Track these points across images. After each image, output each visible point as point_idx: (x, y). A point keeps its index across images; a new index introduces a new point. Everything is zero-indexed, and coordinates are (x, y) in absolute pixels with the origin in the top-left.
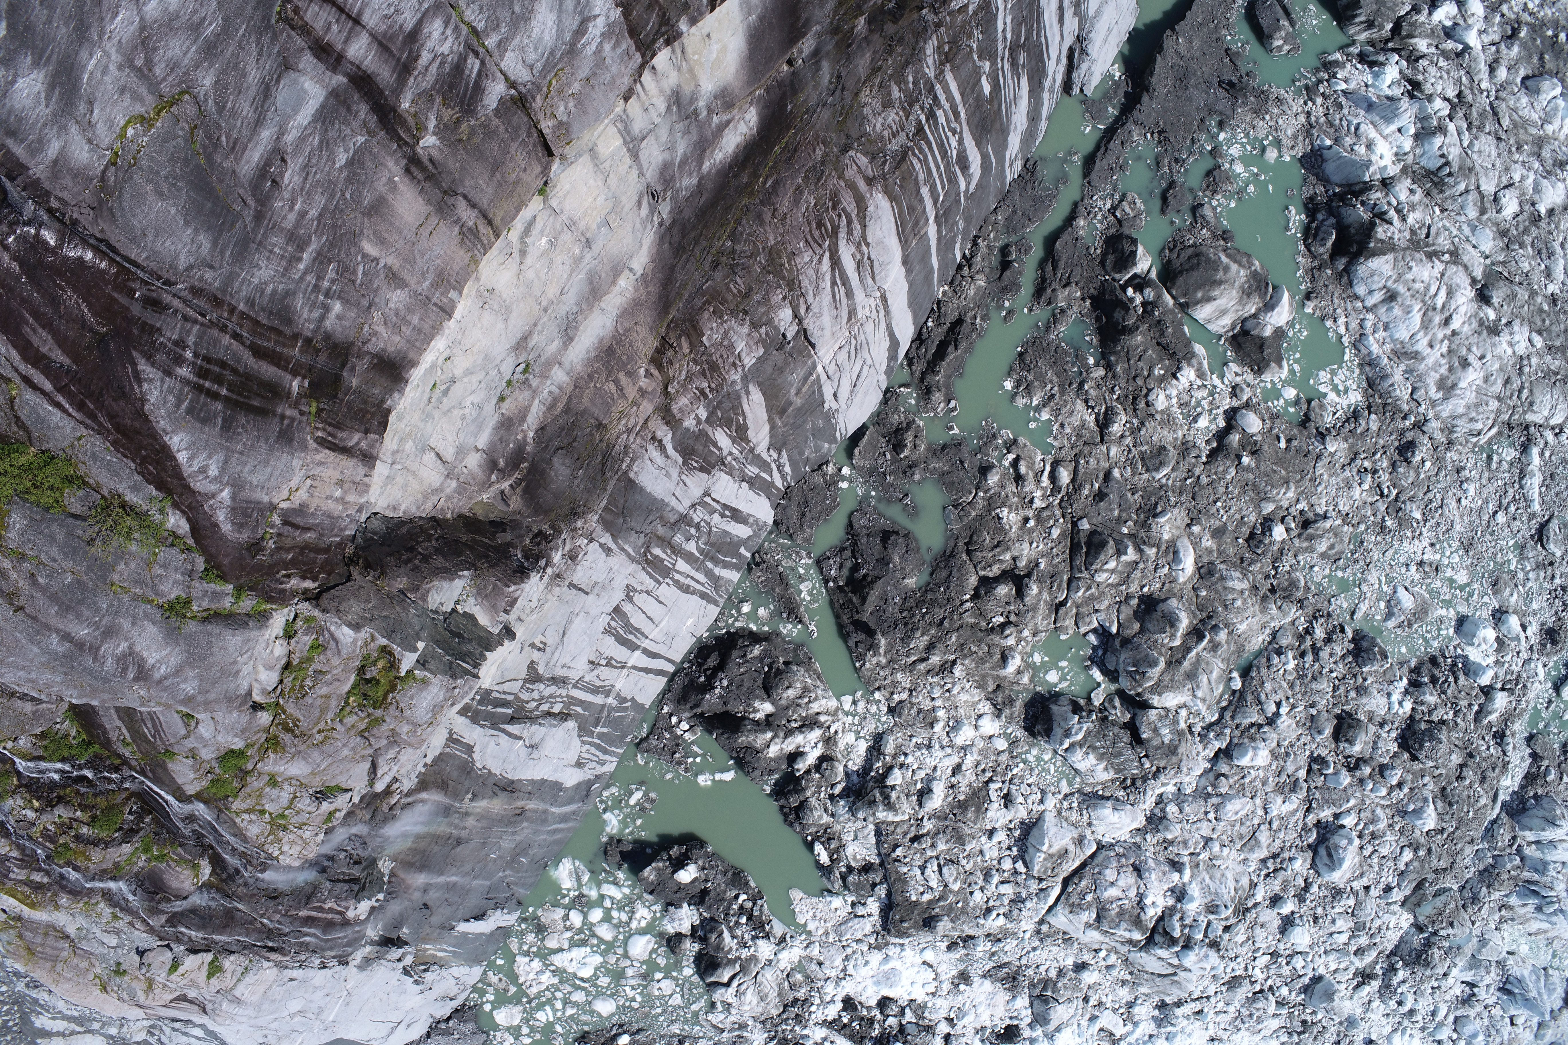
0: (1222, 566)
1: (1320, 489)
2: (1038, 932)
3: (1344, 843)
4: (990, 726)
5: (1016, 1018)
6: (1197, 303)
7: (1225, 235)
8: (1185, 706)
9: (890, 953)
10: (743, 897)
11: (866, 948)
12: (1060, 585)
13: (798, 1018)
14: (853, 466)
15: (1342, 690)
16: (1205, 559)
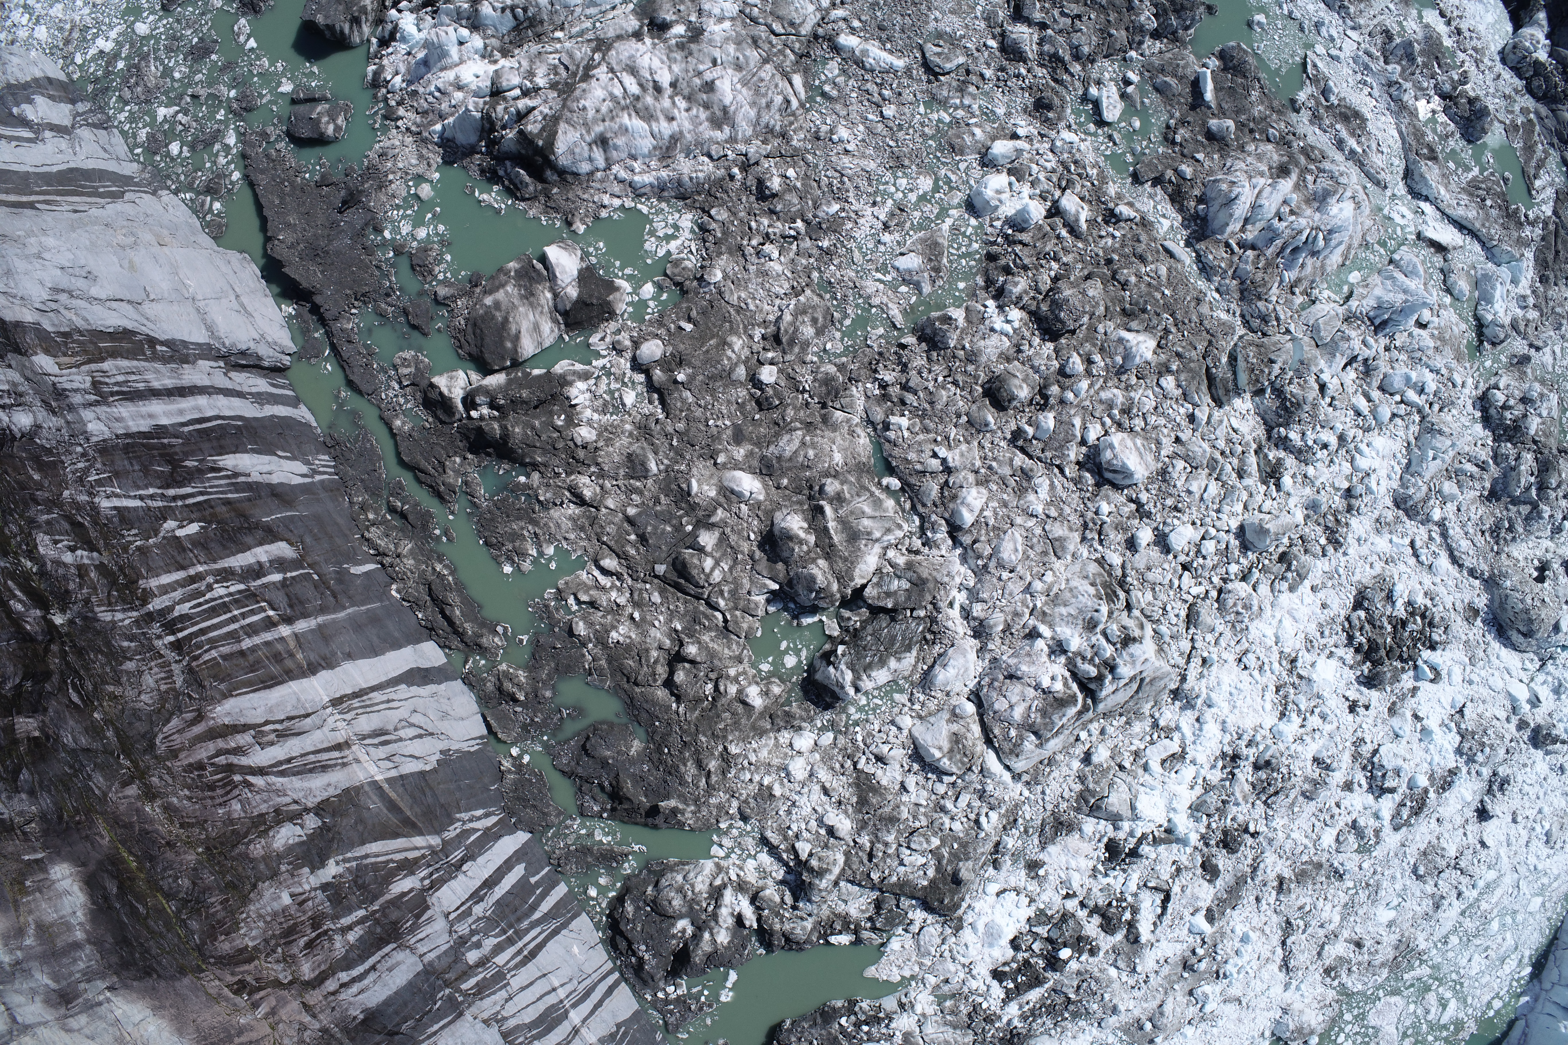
0: (772, 448)
1: (752, 307)
2: (1028, 783)
3: (1108, 455)
4: (805, 741)
5: (1102, 837)
6: (516, 351)
7: (474, 281)
8: (886, 548)
9: (971, 920)
10: (843, 1021)
11: (953, 939)
12: (707, 617)
13: (989, 1019)
14: (513, 744)
15: (960, 378)
16: (755, 463)
